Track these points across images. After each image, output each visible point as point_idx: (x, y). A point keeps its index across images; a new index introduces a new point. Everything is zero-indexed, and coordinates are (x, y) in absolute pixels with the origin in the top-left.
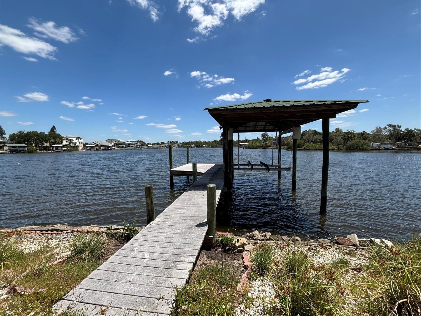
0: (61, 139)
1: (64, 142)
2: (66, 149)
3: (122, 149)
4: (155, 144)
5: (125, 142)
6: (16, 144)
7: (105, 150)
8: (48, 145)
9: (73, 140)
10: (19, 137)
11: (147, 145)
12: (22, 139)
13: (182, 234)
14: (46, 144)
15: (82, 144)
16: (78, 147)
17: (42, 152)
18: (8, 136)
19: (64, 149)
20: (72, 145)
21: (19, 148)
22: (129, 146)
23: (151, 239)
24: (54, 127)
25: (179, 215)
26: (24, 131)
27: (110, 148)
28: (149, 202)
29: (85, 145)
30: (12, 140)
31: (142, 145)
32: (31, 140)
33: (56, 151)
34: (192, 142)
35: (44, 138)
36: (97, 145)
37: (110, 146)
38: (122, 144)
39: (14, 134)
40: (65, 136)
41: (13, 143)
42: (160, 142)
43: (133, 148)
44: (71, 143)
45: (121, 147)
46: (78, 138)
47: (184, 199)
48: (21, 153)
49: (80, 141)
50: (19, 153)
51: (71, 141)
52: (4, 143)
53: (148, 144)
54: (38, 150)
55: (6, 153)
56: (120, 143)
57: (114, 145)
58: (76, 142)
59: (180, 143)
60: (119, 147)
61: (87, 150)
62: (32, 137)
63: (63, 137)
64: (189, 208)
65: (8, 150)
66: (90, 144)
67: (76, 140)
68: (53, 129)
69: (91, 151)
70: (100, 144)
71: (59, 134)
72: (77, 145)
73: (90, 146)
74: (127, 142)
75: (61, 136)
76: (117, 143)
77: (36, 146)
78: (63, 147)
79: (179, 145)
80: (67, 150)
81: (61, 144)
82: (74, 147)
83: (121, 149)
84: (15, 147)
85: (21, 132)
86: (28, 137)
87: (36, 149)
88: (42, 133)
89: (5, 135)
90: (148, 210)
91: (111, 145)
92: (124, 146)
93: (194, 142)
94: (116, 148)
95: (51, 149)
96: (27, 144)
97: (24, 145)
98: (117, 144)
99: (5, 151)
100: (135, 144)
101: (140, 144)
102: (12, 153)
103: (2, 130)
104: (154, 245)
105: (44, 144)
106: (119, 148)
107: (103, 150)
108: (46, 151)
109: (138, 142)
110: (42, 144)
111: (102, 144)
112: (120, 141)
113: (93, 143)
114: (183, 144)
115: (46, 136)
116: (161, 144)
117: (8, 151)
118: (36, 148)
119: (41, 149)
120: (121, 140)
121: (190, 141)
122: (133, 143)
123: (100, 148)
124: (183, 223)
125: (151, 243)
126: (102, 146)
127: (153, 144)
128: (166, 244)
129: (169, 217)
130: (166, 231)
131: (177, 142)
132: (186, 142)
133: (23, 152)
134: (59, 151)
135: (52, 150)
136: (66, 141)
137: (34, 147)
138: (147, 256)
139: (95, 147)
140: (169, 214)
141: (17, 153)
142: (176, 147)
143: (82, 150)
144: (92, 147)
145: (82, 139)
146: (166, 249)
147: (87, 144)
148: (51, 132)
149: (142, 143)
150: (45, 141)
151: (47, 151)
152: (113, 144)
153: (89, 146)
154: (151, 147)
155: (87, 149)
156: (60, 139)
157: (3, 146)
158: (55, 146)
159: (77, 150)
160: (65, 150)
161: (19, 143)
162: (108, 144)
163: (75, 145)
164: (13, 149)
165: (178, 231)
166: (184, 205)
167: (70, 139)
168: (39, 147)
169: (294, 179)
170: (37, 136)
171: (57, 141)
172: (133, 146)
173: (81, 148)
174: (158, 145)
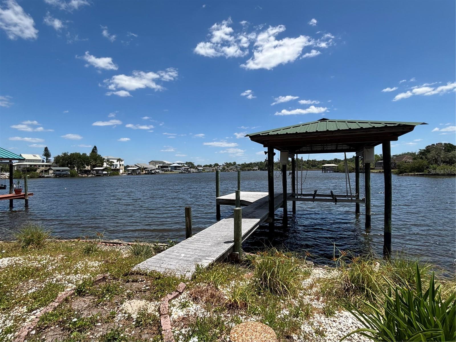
0: (102, 161)
1: (105, 165)
2: (106, 172)
3: (168, 173)
4: (206, 166)
5: (171, 164)
6: (60, 167)
7: (148, 174)
8: (88, 168)
9: (114, 162)
10: (63, 160)
11: (197, 168)
12: (66, 161)
13: (211, 246)
14: (87, 167)
15: (123, 167)
16: (119, 170)
17: (83, 176)
18: (53, 159)
19: (104, 172)
20: (112, 168)
21: (63, 171)
22: (175, 169)
23: (187, 247)
24: (95, 147)
25: (213, 235)
26: (68, 152)
27: (153, 172)
28: (188, 221)
29: (126, 167)
30: (56, 163)
31: (190, 168)
32: (73, 162)
33: (97, 176)
34: (254, 163)
35: (86, 160)
36: (139, 168)
37: (154, 169)
38: (167, 167)
39: (59, 156)
40: (106, 158)
41: (57, 166)
42: (213, 164)
43: (180, 171)
44: (111, 166)
45: (166, 171)
46: (119, 160)
47: (222, 224)
48: (64, 177)
49: (121, 163)
50: (62, 177)
51: (111, 164)
52: (50, 166)
53: (199, 166)
54: (79, 174)
55: (51, 177)
56: (165, 165)
57: (158, 169)
58: (116, 165)
59: (238, 165)
60: (164, 170)
61: (129, 174)
62: (75, 160)
63: (104, 159)
64: (223, 231)
65: (53, 173)
66: (131, 167)
67: (117, 161)
68: (95, 149)
69: (132, 175)
70: (142, 167)
71: (100, 156)
72: (118, 168)
73: (132, 169)
74: (173, 163)
75: (102, 157)
76: (161, 165)
77: (78, 169)
78: (103, 170)
79: (237, 167)
80: (107, 174)
81: (102, 167)
82: (114, 170)
83: (166, 173)
84: (59, 170)
85: (65, 154)
86: (71, 160)
87: (78, 173)
88: (84, 155)
89: (50, 157)
90: (187, 228)
91: (155, 167)
92: (170, 169)
93: (258, 163)
94: (161, 172)
95: (91, 173)
96: (70, 167)
97: (67, 168)
98: (162, 167)
99: (50, 175)
100: (182, 167)
101: (189, 166)
102: (56, 177)
103: (48, 152)
104: (189, 250)
105: (85, 167)
106: (163, 172)
107: (146, 174)
108: (86, 175)
109: (186, 164)
110: (84, 167)
111: (145, 167)
112: (165, 163)
113: (135, 165)
114: (243, 166)
115: (87, 158)
116: (214, 167)
117: (53, 175)
118: (78, 171)
119: (82, 173)
120: (167, 162)
121: (253, 162)
122: (180, 165)
123: (142, 172)
124: (214, 240)
125: (187, 249)
126: (145, 169)
127: (204, 166)
128: (197, 250)
129: (204, 236)
130: (199, 244)
131: (235, 163)
132: (246, 163)
133: (66, 177)
134: (100, 176)
135: (93, 173)
136: (107, 164)
137: (76, 171)
138: (183, 255)
139: (137, 171)
140: (205, 234)
141: (60, 177)
142: (233, 170)
143: (122, 174)
144: (134, 170)
145: (123, 160)
146: (197, 253)
147: (128, 166)
148: (92, 153)
149: (191, 165)
150: (86, 163)
151: (88, 175)
152: (157, 167)
153: (130, 170)
154: (202, 171)
155: (129, 172)
156: (100, 161)
157: (49, 169)
158: (95, 170)
159: (118, 174)
160: (105, 174)
161: (63, 166)
162: (151, 167)
163: (116, 167)
164: (58, 172)
165: (209, 244)
166: (219, 229)
167: (111, 160)
168: (81, 170)
169: (367, 214)
170: (79, 158)
171: (97, 164)
172: (180, 170)
173: (121, 171)
174: (211, 168)
